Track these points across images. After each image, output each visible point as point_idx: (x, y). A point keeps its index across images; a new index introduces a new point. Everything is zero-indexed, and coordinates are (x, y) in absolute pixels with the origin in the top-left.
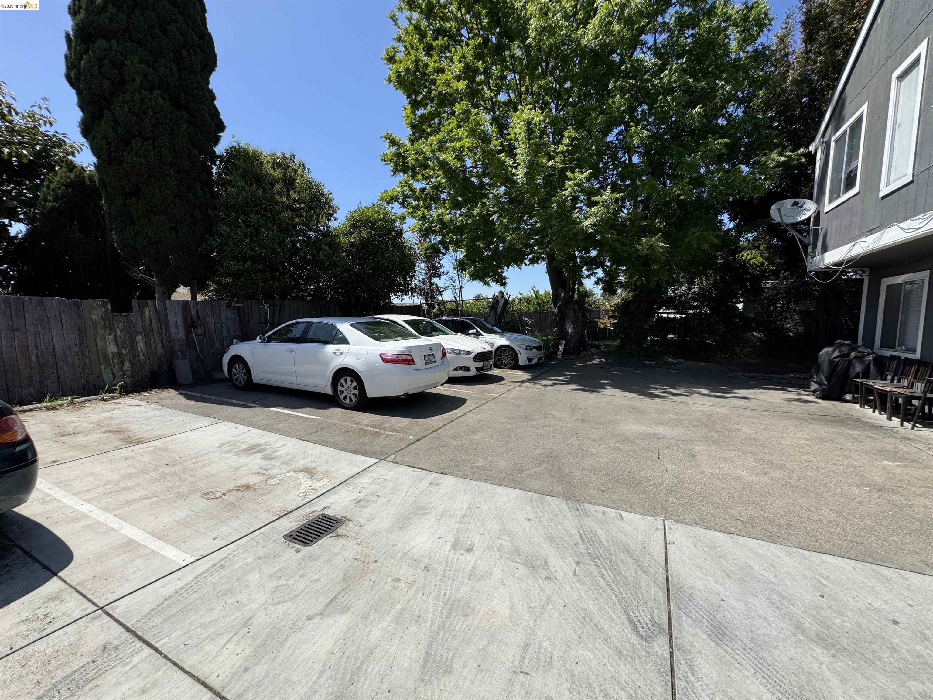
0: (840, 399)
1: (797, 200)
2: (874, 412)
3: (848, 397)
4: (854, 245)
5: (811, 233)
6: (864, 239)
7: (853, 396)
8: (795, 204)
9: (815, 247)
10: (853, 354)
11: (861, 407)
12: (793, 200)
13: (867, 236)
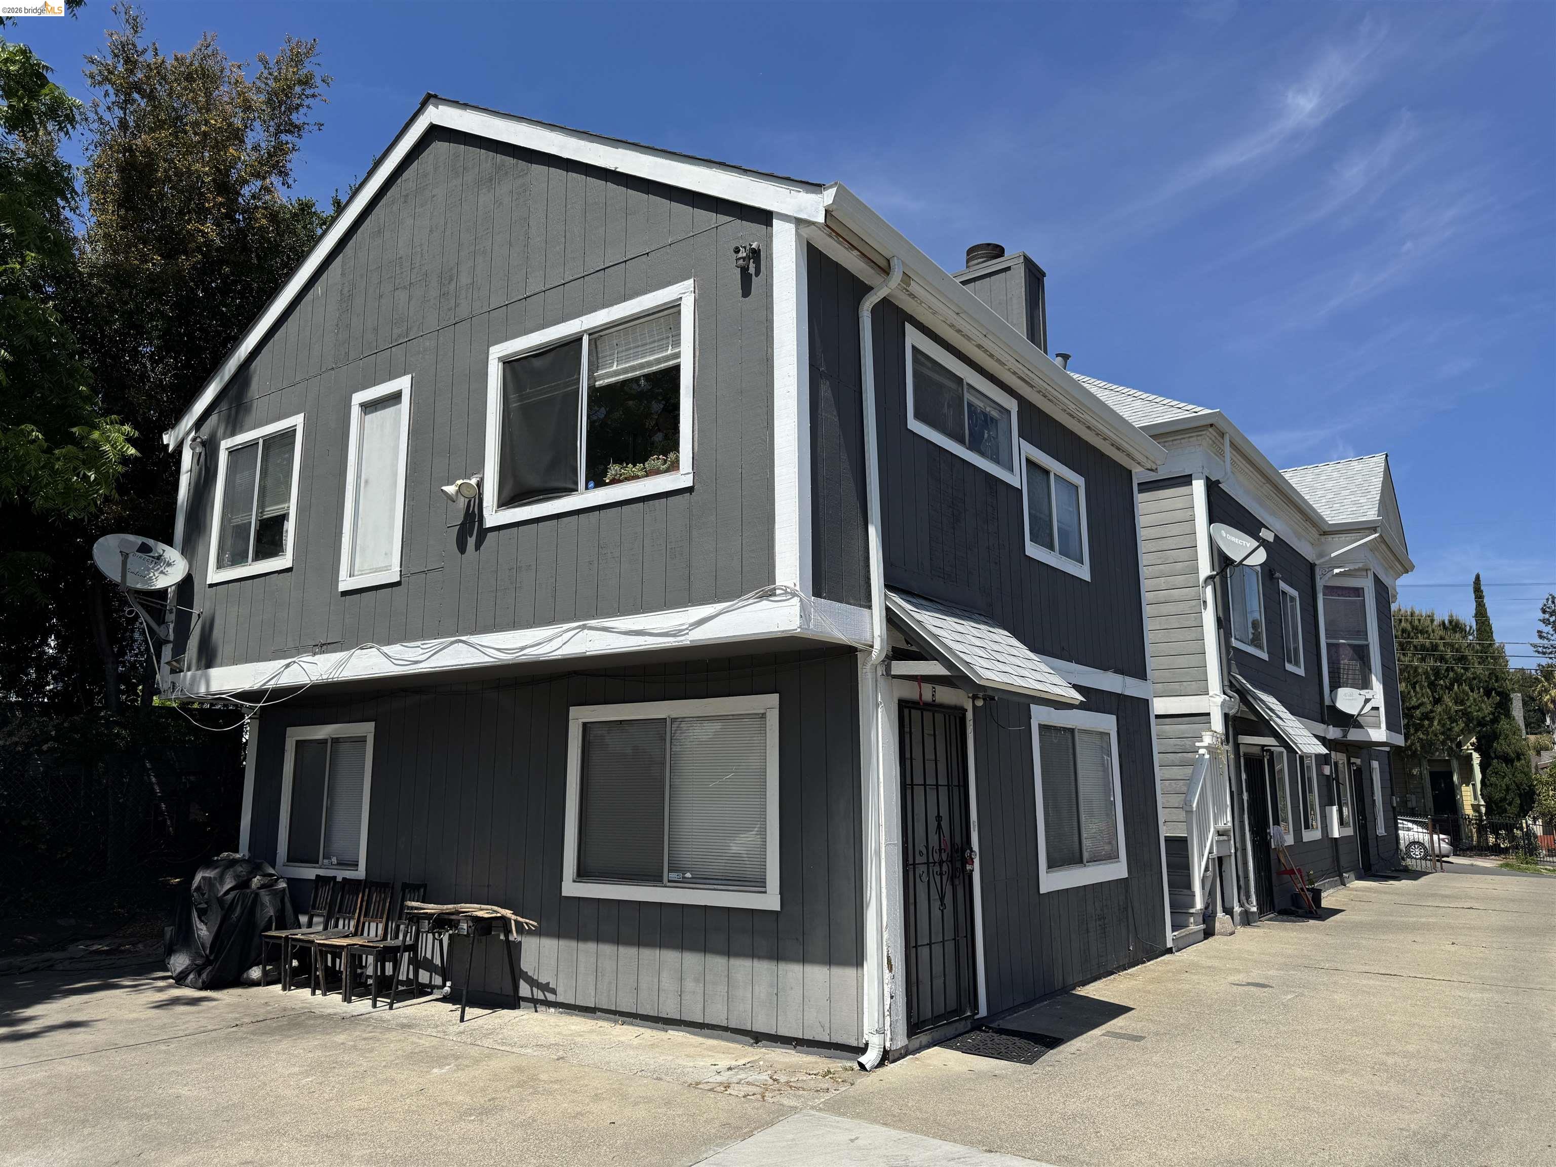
0: (238, 981)
1: (151, 542)
2: (313, 993)
3: (255, 973)
4: (288, 666)
5: (171, 617)
6: (309, 659)
7: (264, 968)
8: (145, 549)
9: (180, 648)
10: (256, 881)
11: (284, 989)
12: (139, 540)
13: (314, 654)
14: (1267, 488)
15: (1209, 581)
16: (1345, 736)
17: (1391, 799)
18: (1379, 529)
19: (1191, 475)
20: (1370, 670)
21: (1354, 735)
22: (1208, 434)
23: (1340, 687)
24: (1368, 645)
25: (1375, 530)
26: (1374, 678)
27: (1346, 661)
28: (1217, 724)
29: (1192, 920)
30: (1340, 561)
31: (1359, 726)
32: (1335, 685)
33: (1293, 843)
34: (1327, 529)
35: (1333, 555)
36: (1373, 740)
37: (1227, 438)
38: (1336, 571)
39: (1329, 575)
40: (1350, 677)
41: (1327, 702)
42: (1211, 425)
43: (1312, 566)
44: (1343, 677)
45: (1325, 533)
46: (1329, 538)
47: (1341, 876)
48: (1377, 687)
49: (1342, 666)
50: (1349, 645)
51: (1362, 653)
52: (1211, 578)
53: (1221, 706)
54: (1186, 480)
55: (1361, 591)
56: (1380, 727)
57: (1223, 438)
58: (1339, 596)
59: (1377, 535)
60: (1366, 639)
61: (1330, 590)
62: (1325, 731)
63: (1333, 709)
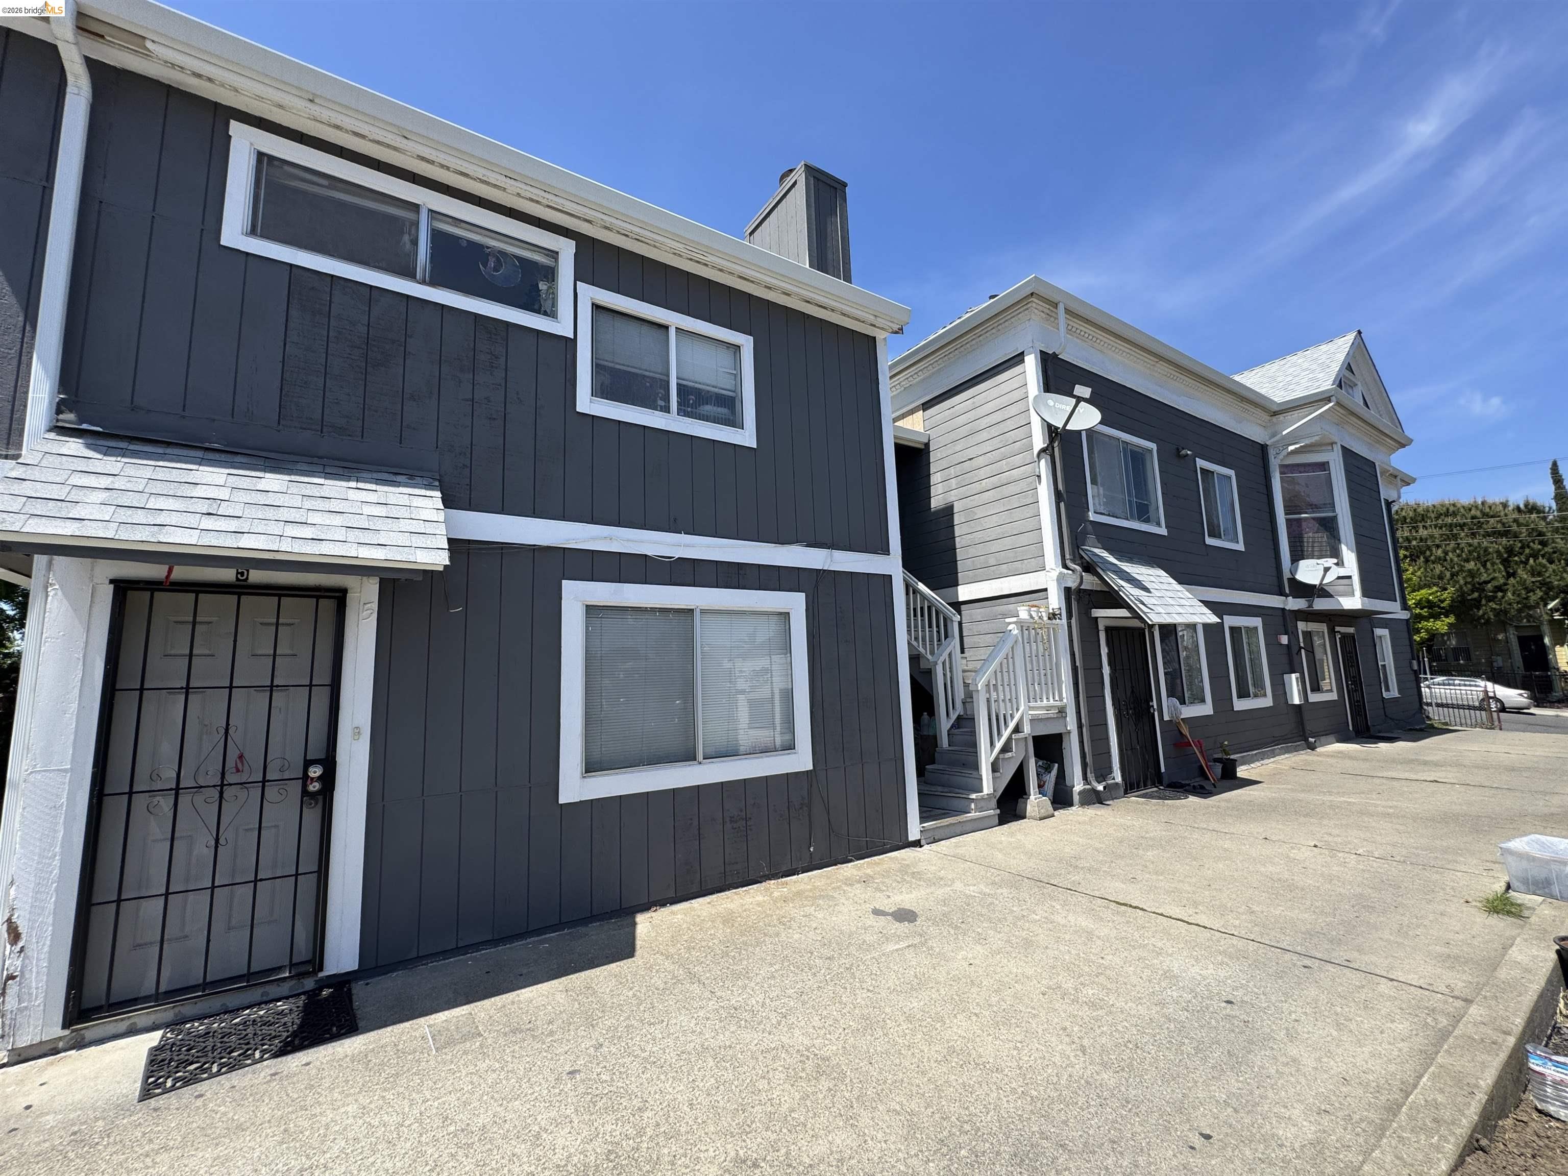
14: (1162, 367)
15: (1043, 454)
16: (1310, 606)
17: (1411, 663)
18: (1333, 398)
19: (1023, 352)
20: (1339, 540)
21: (1320, 604)
22: (1034, 305)
23: (1303, 559)
24: (1336, 517)
25: (1328, 400)
26: (1344, 548)
27: (1311, 534)
28: (1055, 601)
29: (973, 806)
30: (1293, 437)
31: (1328, 595)
32: (1298, 555)
33: (1212, 713)
34: (1275, 408)
35: (1284, 433)
36: (1345, 608)
37: (1061, 307)
38: (1291, 448)
39: (1284, 453)
40: (1316, 549)
41: (1286, 575)
42: (1032, 294)
43: (1264, 448)
44: (1307, 548)
45: (1275, 414)
46: (1281, 417)
47: (1306, 740)
48: (1350, 557)
49: (1305, 540)
50: (1314, 519)
51: (1329, 526)
52: (1043, 451)
53: (1057, 580)
54: (1018, 359)
55: (1326, 466)
56: (1353, 595)
57: (1056, 308)
58: (1301, 472)
59: (1331, 405)
60: (1334, 511)
61: (1285, 469)
62: (1285, 603)
63: (1293, 582)
